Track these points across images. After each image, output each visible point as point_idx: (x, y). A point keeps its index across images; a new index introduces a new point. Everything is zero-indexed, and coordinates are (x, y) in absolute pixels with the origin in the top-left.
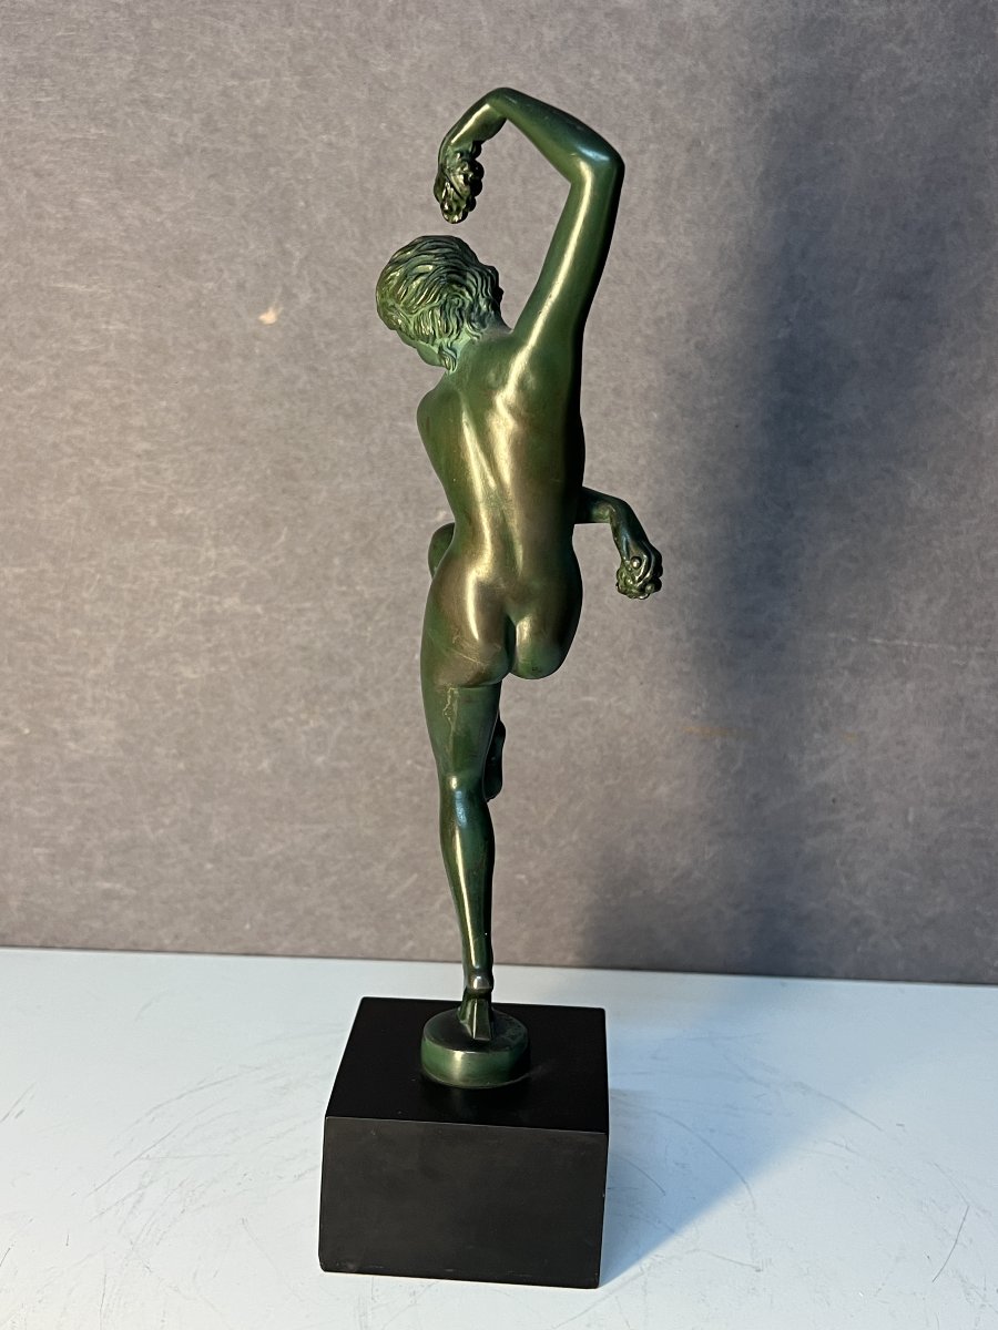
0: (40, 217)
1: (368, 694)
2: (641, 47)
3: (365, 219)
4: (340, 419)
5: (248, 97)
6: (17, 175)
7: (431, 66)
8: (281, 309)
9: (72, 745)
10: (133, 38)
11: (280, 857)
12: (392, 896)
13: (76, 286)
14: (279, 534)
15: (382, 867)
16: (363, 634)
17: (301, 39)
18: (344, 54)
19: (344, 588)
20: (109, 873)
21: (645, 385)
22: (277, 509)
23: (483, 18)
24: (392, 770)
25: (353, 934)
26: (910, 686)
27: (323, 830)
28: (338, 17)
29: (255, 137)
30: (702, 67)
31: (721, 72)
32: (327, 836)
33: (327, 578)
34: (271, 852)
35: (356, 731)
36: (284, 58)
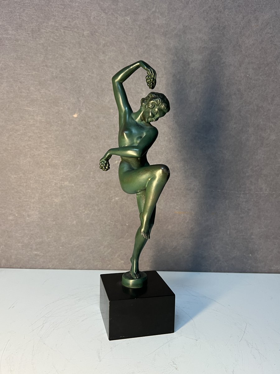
0: (21, 92)
1: (99, 205)
2: (161, 53)
3: (98, 93)
4: (92, 140)
5: (71, 65)
6: (16, 83)
7: (113, 58)
8: (78, 114)
9: (28, 218)
10: (43, 51)
11: (78, 245)
12: (105, 254)
13: (30, 109)
14: (78, 167)
15: (103, 247)
16: (98, 190)
17: (83, 51)
18: (93, 55)
19: (93, 179)
20: (37, 250)
21: (164, 131)
22: (77, 161)
23: (125, 47)
24: (105, 223)
25: (96, 264)
26: (227, 201)
27: (88, 238)
28: (91, 46)
29: (72, 74)
30: (176, 58)
31: (180, 59)
32: (89, 240)
33: (89, 177)
34: (76, 244)
35: (96, 214)
36: (79, 56)
